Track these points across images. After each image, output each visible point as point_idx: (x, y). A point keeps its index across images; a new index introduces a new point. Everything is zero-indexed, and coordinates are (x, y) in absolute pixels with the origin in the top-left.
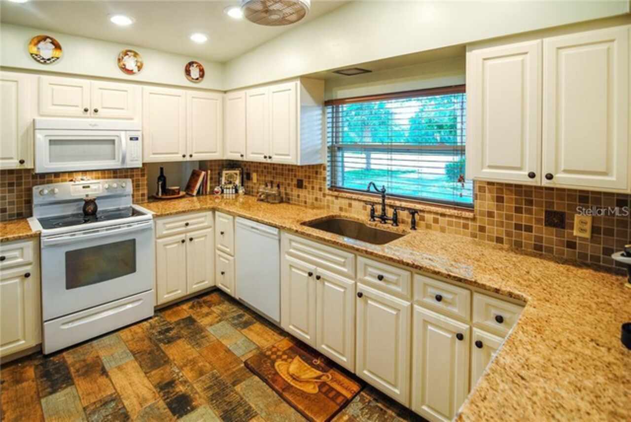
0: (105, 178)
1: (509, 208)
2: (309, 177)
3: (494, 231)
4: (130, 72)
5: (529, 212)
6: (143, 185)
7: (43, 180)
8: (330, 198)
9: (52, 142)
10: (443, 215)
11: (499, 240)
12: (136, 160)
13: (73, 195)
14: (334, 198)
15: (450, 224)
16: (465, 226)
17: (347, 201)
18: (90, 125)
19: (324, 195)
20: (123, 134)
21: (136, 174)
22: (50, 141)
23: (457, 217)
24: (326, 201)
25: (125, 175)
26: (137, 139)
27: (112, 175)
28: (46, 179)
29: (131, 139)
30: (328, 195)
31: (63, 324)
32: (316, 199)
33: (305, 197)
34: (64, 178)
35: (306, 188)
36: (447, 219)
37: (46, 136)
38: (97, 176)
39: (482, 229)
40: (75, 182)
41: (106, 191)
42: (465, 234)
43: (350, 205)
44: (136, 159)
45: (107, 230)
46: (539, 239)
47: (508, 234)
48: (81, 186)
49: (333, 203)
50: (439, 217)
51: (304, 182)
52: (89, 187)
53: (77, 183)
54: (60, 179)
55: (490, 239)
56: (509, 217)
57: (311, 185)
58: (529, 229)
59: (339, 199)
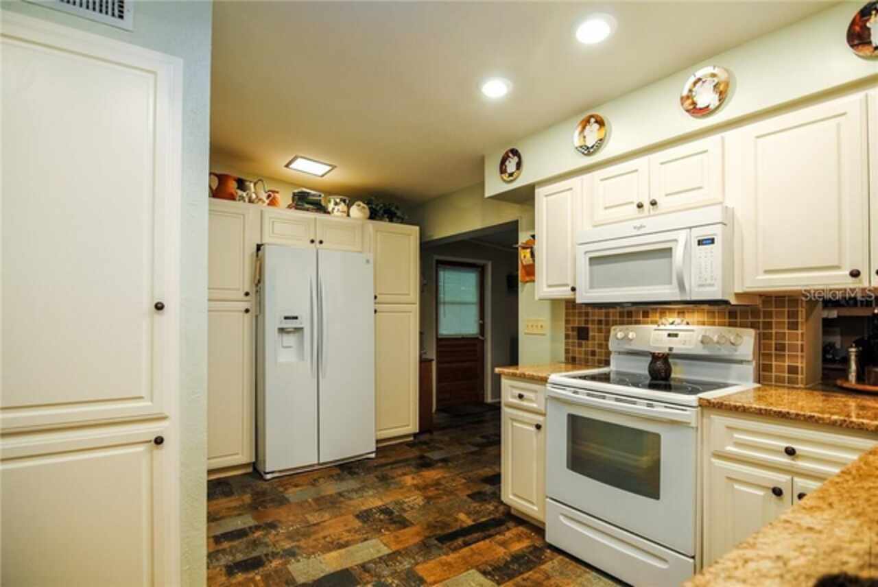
0: (713, 324)
4: (705, 112)
6: (793, 348)
7: (630, 319)
9: (594, 261)
12: (711, 285)
13: (652, 344)
18: (635, 228)
20: (682, 236)
21: (777, 323)
22: (591, 259)
25: (752, 323)
26: (712, 241)
27: (727, 320)
28: (634, 319)
29: (700, 243)
31: (566, 516)
34: (654, 319)
37: (586, 252)
38: (701, 319)
40: (659, 325)
41: (701, 345)
44: (709, 282)
45: (617, 400)
48: (666, 333)
52: (676, 335)
53: (662, 327)
54: (649, 319)
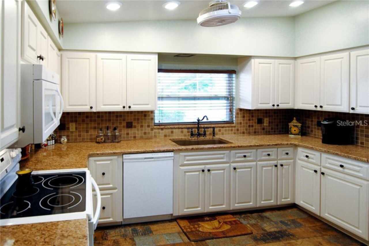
1: (247, 120)
2: (138, 119)
3: (242, 129)
5: (253, 120)
8: (157, 131)
10: (223, 127)
11: (244, 133)
14: (160, 130)
15: (226, 130)
16: (232, 130)
17: (170, 130)
19: (152, 129)
23: (228, 127)
24: (154, 133)
30: (155, 129)
32: (145, 133)
33: (135, 133)
35: (135, 127)
36: (224, 129)
39: (238, 130)
42: (231, 134)
43: (172, 132)
46: (255, 129)
47: (246, 130)
49: (159, 133)
50: (221, 129)
51: (133, 123)
55: (240, 133)
56: (247, 123)
57: (140, 125)
58: (252, 126)
59: (164, 130)
